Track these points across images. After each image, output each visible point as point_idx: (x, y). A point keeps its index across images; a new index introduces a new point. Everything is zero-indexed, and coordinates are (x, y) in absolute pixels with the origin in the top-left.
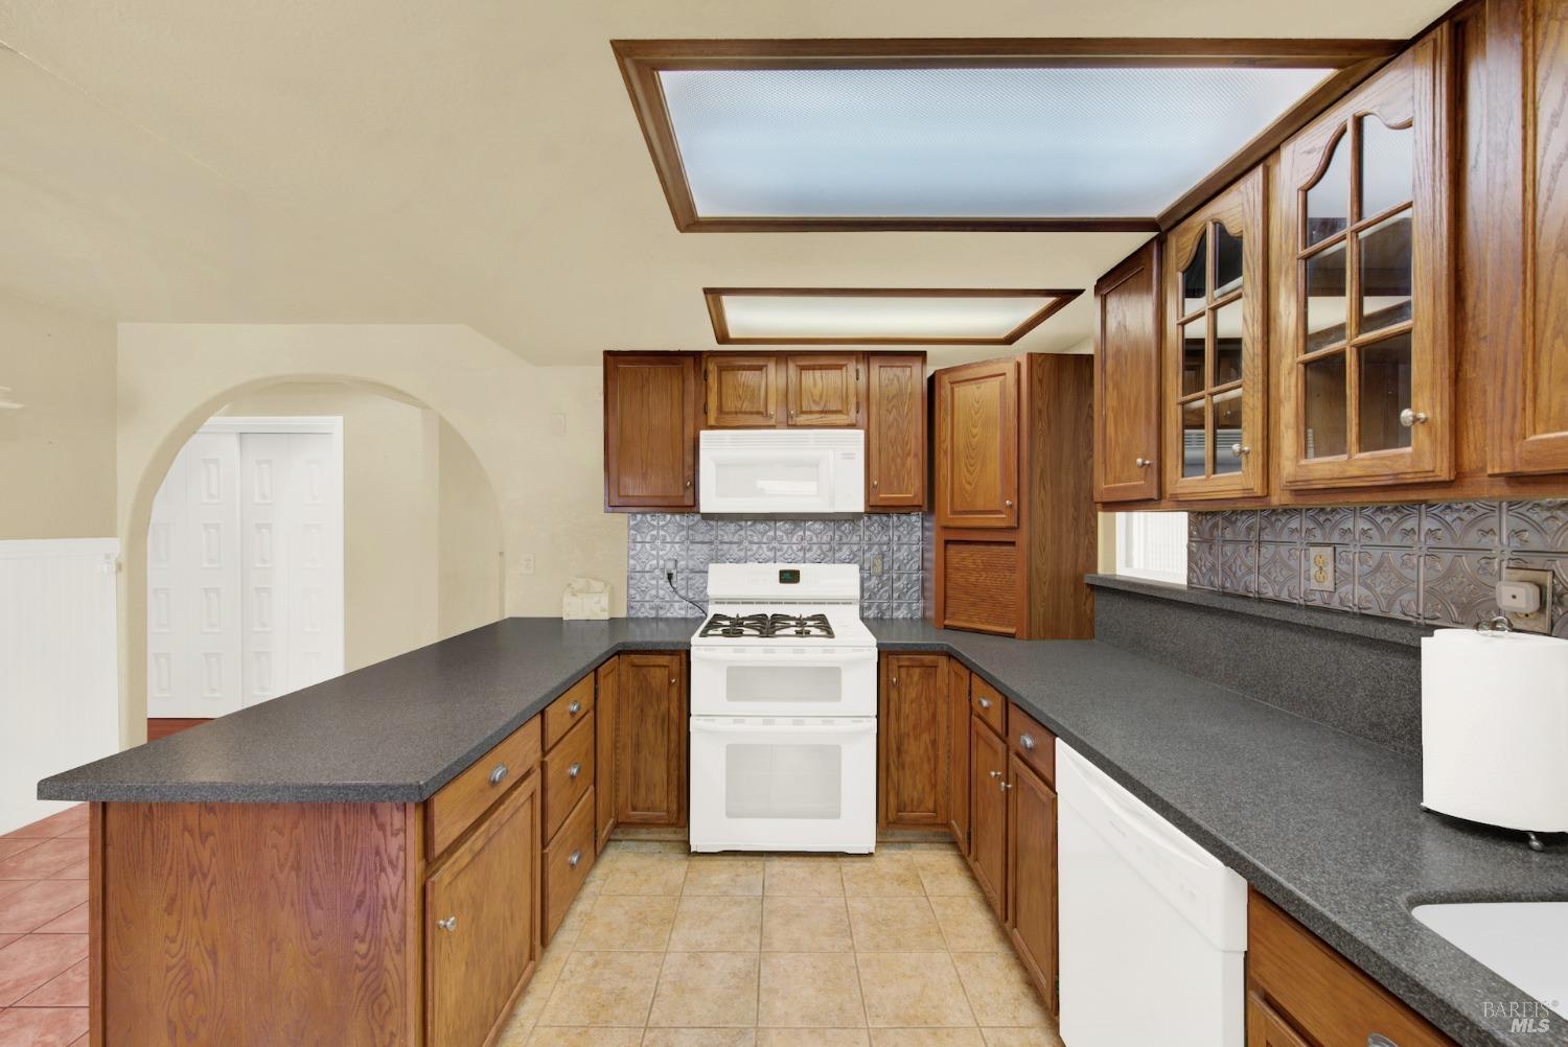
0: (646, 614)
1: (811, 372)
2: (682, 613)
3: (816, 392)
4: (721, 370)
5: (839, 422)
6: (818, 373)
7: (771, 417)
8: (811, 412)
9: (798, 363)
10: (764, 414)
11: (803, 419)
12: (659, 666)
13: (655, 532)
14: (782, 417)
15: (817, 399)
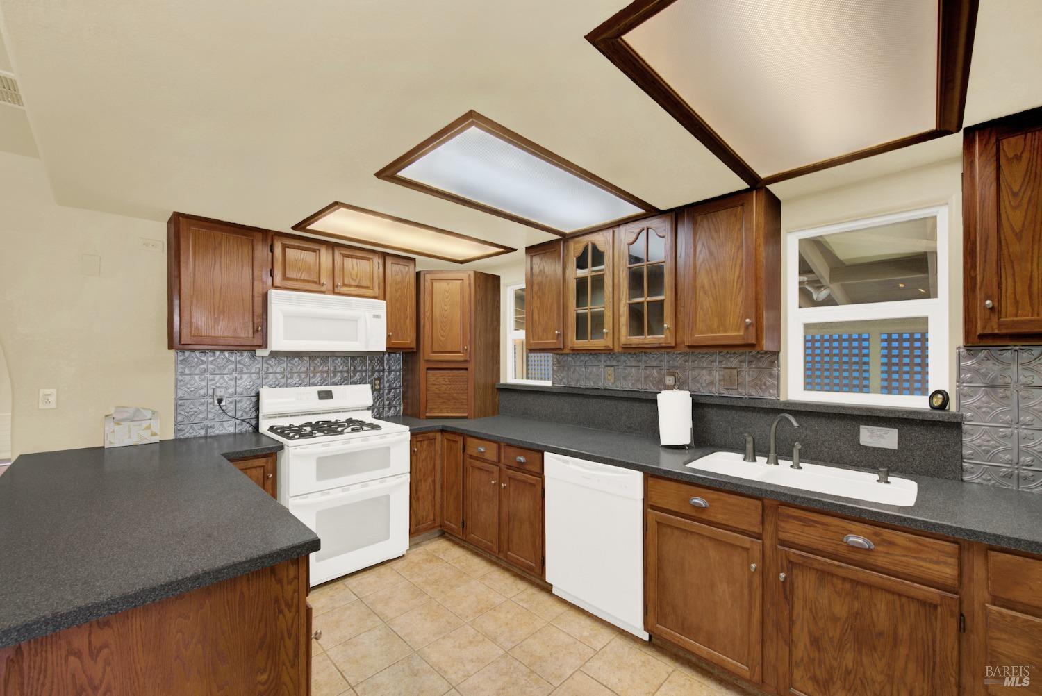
0: (195, 434)
1: (350, 259)
2: (232, 430)
3: (354, 273)
4: (284, 247)
5: (368, 294)
6: (355, 260)
7: (323, 285)
8: (350, 286)
9: (342, 252)
10: (319, 283)
11: (345, 290)
12: (256, 467)
13: (204, 366)
14: (330, 287)
15: (355, 278)
